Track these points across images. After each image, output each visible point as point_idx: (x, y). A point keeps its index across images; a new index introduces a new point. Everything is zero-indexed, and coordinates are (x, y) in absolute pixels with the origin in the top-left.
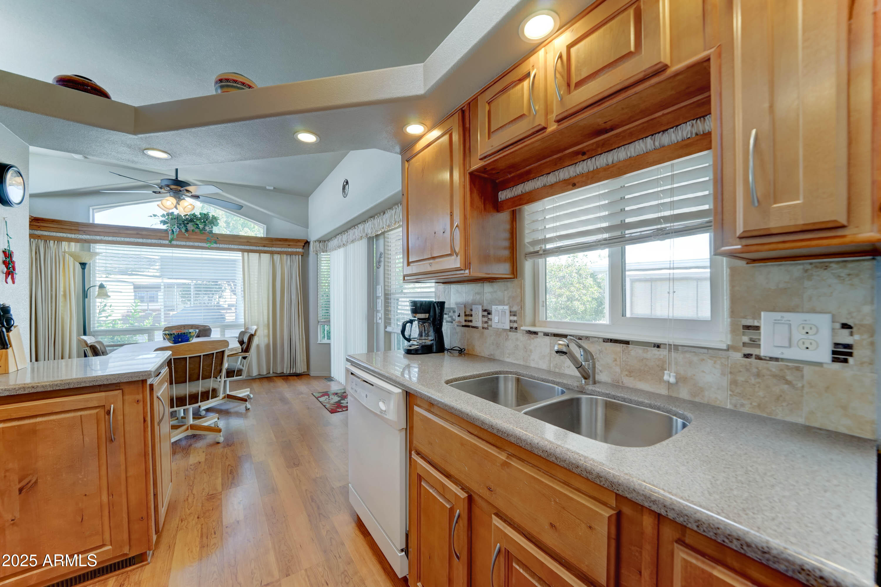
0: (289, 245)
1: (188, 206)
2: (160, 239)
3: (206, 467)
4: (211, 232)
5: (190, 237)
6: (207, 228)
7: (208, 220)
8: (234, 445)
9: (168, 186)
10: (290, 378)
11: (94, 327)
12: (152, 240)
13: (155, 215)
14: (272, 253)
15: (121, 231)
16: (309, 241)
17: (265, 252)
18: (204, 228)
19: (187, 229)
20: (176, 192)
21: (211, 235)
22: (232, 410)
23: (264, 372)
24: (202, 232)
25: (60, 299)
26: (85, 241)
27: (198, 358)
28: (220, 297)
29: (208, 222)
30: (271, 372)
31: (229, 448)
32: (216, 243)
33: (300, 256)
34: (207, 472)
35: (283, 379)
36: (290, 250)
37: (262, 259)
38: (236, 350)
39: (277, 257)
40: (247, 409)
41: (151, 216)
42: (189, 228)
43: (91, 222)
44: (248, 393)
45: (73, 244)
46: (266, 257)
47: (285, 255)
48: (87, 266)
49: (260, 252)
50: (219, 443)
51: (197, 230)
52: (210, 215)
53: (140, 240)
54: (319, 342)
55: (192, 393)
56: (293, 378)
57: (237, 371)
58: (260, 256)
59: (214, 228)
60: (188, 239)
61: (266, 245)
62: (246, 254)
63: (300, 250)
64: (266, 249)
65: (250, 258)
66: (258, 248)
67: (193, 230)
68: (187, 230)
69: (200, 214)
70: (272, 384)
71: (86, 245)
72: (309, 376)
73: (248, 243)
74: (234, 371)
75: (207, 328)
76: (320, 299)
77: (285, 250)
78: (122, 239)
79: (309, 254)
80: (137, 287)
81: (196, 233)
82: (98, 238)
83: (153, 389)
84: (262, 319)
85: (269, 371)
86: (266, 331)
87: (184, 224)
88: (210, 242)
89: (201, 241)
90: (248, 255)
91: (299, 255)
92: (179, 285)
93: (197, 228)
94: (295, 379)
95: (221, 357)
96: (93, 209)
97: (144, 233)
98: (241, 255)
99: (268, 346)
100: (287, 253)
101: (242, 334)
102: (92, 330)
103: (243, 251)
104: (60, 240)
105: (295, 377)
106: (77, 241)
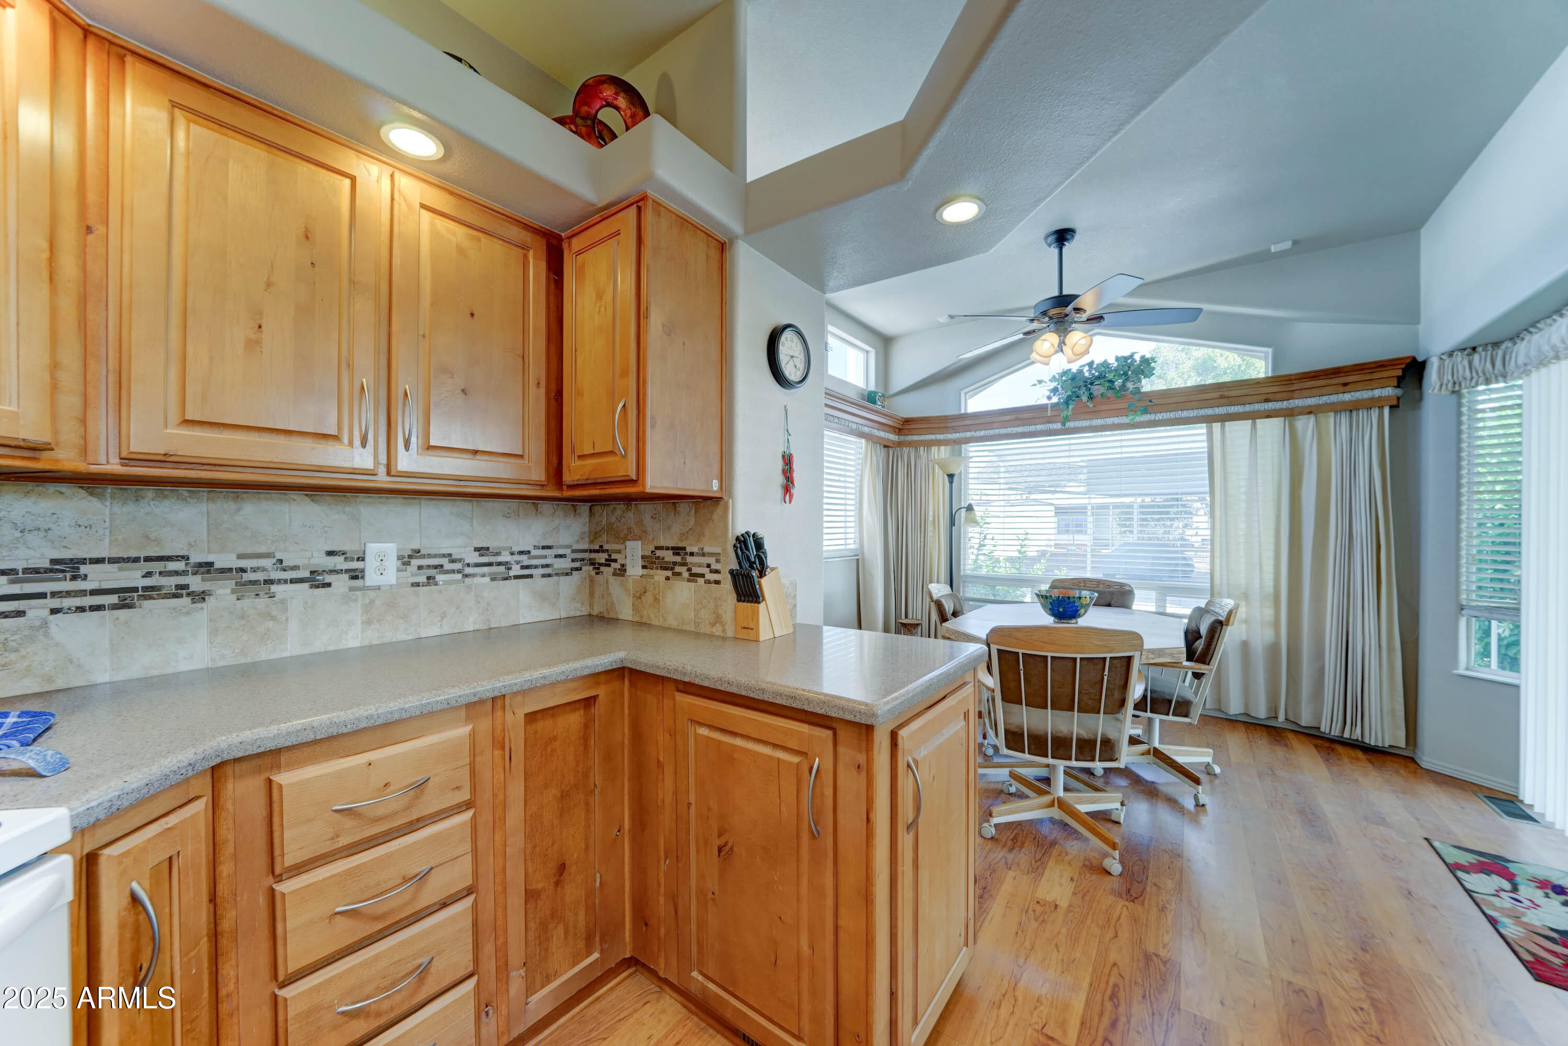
0: (1345, 385)
1: (1079, 342)
2: (1049, 422)
3: (1064, 931)
4: (1137, 391)
5: (1099, 408)
6: (1130, 385)
7: (1132, 368)
8: (1143, 904)
9: (1044, 313)
10: (1339, 748)
11: (964, 570)
12: (1037, 426)
13: (1040, 382)
14: (1289, 414)
15: (996, 419)
16: (1420, 359)
17: (1269, 415)
18: (1123, 386)
19: (1091, 394)
20: (1060, 320)
21: (1137, 397)
22: (1163, 789)
23: (1261, 712)
24: (1119, 395)
25: (930, 528)
26: (955, 441)
27: (1071, 664)
28: (1185, 526)
29: (1132, 372)
30: (1281, 717)
31: (1130, 904)
32: (1145, 411)
33: (1386, 411)
34: (1062, 950)
35: (1316, 746)
36: (1347, 397)
37: (1259, 432)
38: (1171, 655)
39: (1305, 425)
40: (1200, 806)
41: (1035, 385)
42: (1095, 393)
43: (963, 411)
44: (1209, 759)
45: (942, 448)
46: (1271, 429)
47: (1332, 414)
48: (956, 479)
49: (1253, 416)
50: (1109, 873)
51: (1110, 393)
52: (1137, 357)
53: (1020, 429)
54: (1461, 671)
55: (1059, 734)
56: (1353, 753)
57: (1177, 702)
58: (1254, 426)
59: (1144, 381)
60: (1095, 414)
61: (1270, 396)
62: (1217, 426)
63: (1389, 392)
64: (1271, 406)
65: (1228, 435)
66: (1248, 408)
67: (1102, 395)
68: (1091, 397)
69: (1117, 359)
70: (1280, 752)
71: (957, 447)
72: (1412, 766)
73: (1222, 401)
74: (1170, 702)
75: (1127, 588)
76: (1470, 536)
77: (1334, 398)
78: (997, 431)
79: (1421, 398)
80: (1060, 511)
81: (1108, 398)
82: (968, 434)
83: (896, 745)
84: (1257, 581)
85: (1276, 711)
86: (1269, 613)
87: (1086, 386)
88: (1134, 412)
89: (1118, 413)
90: (1223, 427)
91: (1381, 408)
92: (1116, 506)
93: (1110, 388)
94: (1357, 759)
95: (1123, 671)
96: (966, 394)
97: (1026, 415)
98: (1204, 431)
99: (1273, 650)
100: (1337, 409)
101: (1200, 612)
102: (962, 574)
103: (1209, 420)
104: (929, 444)
105: (1360, 754)
106: (946, 443)
